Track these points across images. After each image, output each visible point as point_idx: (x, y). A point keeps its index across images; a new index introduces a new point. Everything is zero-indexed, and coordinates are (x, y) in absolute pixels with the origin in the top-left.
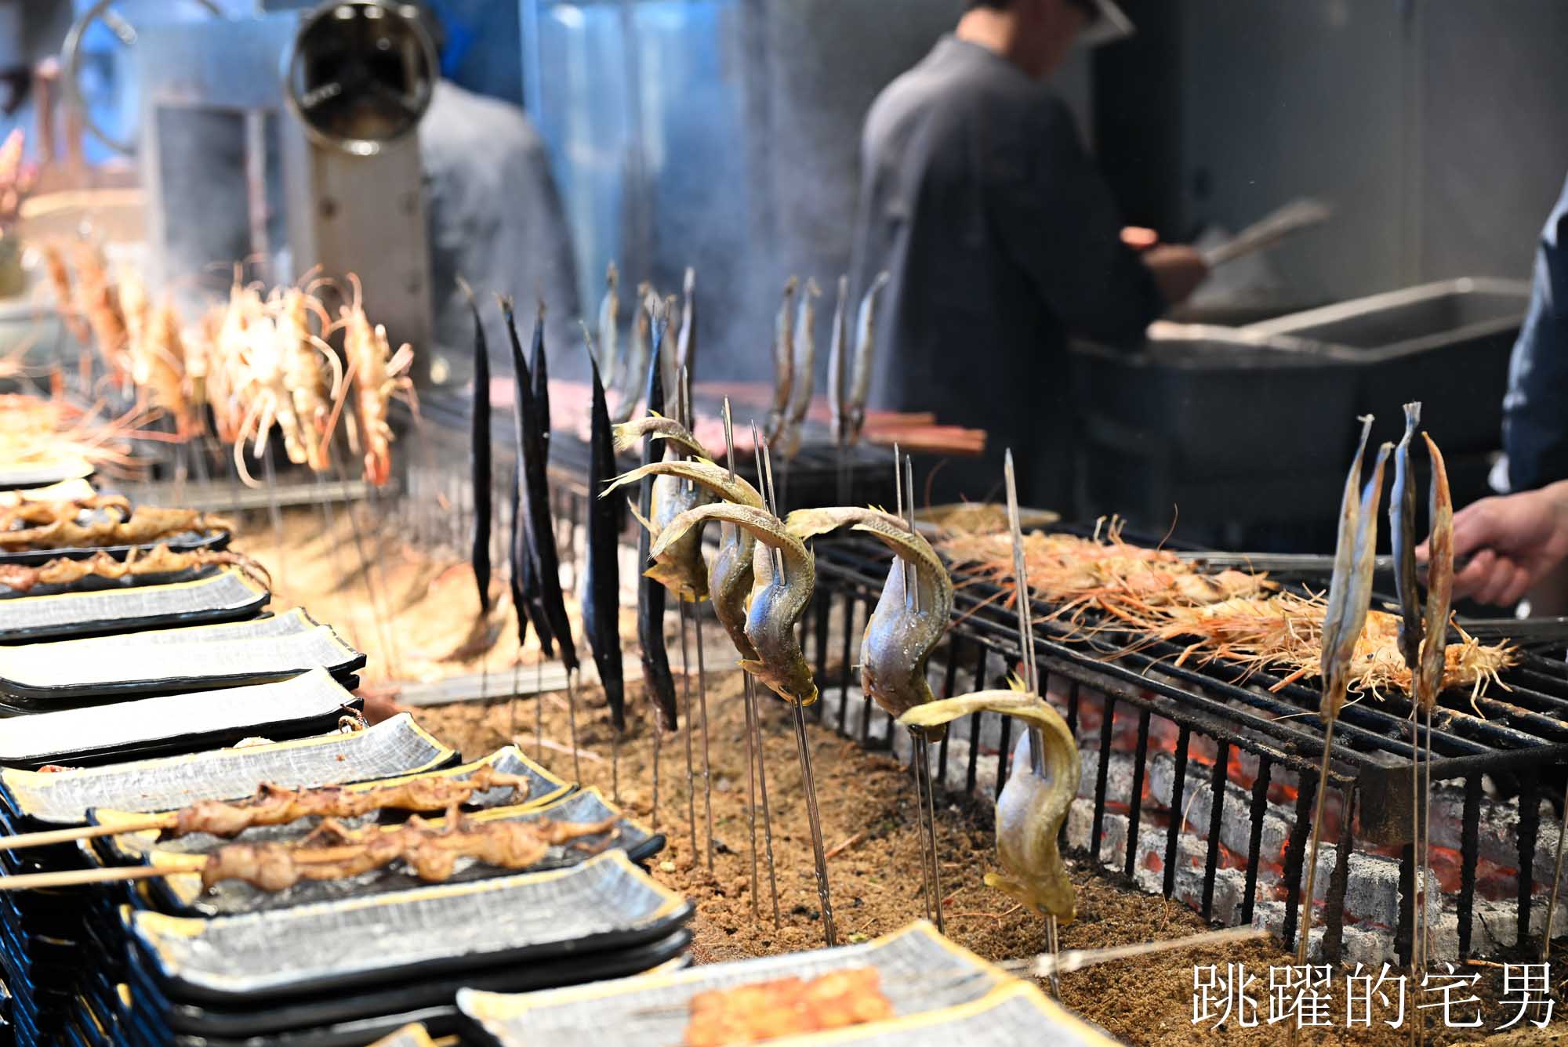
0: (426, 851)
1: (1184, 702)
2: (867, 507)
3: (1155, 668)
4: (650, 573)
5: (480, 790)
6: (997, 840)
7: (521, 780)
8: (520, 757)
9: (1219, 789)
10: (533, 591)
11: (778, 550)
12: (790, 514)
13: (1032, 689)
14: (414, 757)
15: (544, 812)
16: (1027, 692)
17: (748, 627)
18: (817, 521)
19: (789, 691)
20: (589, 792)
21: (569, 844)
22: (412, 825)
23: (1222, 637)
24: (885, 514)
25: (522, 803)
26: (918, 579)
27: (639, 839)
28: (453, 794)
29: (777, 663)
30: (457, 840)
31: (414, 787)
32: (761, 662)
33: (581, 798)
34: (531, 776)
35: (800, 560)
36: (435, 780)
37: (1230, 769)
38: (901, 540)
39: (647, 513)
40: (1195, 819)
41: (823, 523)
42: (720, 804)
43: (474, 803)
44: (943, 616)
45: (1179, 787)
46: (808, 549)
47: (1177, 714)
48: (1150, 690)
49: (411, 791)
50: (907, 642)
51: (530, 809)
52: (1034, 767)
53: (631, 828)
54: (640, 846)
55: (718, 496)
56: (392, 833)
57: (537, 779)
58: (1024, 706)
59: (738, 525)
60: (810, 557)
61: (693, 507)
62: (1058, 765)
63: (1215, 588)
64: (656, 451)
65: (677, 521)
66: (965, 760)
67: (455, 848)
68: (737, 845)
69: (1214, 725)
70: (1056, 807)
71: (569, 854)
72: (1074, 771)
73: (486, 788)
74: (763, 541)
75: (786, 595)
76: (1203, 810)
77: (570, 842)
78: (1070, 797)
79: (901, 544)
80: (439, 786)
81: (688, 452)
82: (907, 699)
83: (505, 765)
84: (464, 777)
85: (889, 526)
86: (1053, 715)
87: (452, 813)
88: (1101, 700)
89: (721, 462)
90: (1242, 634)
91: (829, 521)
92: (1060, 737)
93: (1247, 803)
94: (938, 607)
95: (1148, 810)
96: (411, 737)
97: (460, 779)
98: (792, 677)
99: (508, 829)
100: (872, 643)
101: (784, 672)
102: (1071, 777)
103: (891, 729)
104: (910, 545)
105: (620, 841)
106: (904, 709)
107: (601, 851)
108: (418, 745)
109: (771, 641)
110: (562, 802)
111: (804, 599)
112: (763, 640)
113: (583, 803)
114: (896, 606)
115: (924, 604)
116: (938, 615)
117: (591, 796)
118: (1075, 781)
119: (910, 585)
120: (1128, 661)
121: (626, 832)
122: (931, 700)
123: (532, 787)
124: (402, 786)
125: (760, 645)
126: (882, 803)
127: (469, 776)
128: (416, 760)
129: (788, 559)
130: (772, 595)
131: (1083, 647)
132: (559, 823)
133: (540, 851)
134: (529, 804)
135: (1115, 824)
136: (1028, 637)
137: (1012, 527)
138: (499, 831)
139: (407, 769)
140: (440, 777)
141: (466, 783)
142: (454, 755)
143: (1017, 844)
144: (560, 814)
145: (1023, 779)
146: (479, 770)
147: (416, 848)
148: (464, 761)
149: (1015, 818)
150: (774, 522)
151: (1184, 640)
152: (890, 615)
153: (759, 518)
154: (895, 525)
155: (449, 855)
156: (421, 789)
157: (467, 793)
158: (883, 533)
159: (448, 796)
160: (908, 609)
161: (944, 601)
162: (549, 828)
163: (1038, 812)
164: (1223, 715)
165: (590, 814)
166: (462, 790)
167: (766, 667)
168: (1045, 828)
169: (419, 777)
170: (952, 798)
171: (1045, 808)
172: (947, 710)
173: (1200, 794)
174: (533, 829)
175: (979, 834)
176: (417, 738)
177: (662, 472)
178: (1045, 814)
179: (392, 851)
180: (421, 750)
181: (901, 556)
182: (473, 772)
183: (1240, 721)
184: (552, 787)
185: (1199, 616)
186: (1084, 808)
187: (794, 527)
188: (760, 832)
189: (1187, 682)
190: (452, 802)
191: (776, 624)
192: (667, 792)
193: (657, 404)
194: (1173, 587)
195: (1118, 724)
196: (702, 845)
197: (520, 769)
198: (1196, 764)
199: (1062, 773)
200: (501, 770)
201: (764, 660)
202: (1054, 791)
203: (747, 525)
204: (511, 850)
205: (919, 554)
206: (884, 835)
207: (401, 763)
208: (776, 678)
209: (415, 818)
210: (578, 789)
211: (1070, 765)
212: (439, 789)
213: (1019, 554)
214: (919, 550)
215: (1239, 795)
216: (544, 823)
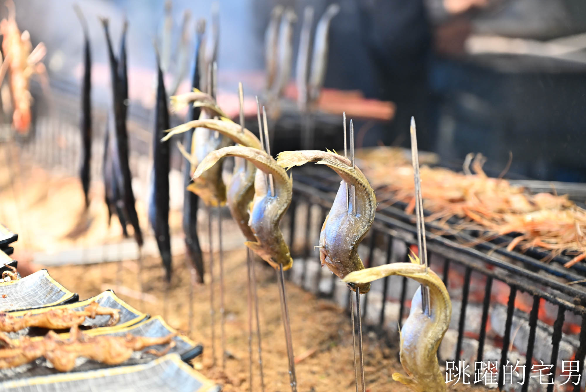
0: (58, 353)
1: (513, 273)
2: (326, 151)
3: (497, 251)
4: (191, 188)
5: (90, 317)
6: (400, 353)
7: (115, 312)
8: (114, 298)
9: (533, 325)
10: (117, 197)
11: (271, 176)
12: (280, 154)
13: (424, 262)
14: (49, 296)
15: (129, 331)
16: (420, 264)
17: (251, 222)
18: (296, 158)
19: (275, 261)
20: (156, 320)
21: (145, 350)
22: (50, 338)
23: (536, 233)
24: (336, 154)
25: (115, 325)
26: (356, 195)
27: (187, 348)
28: (74, 319)
29: (268, 243)
30: (77, 347)
31: (50, 315)
32: (259, 243)
33: (152, 323)
34: (121, 309)
35: (283, 182)
36: (63, 311)
37: (540, 314)
38: (346, 171)
39: (189, 151)
40: (518, 344)
41: (300, 160)
42: (230, 330)
43: (86, 325)
44: (370, 217)
45: (509, 324)
46: (289, 176)
47: (509, 280)
48: (492, 264)
49: (49, 317)
50: (348, 232)
51: (121, 328)
52: (424, 310)
53: (182, 342)
54: (187, 352)
55: (234, 142)
56: (38, 342)
57: (124, 311)
58: (419, 273)
59: (246, 160)
60: (290, 181)
61: (218, 148)
62: (439, 308)
63: (532, 204)
64: (195, 114)
65: (209, 157)
66: (379, 306)
67: (76, 351)
68: (239, 354)
69: (532, 288)
70: (436, 334)
71: (145, 356)
72: (448, 312)
73: (93, 315)
74: (262, 169)
75: (275, 202)
76: (523, 338)
77: (145, 349)
78: (445, 328)
79: (346, 173)
80: (65, 314)
81: (215, 114)
82: (348, 267)
83: (105, 302)
84: (80, 309)
85: (339, 162)
86: (436, 279)
87: (74, 330)
88: (463, 270)
89: (236, 120)
90: (549, 232)
91: (303, 158)
92: (440, 292)
93: (550, 334)
94: (368, 211)
95: (490, 338)
96: (47, 284)
97: (77, 310)
98: (277, 253)
99: (108, 340)
100: (327, 233)
101: (272, 250)
102: (446, 316)
103: (334, 287)
104: (351, 174)
105: (175, 349)
106: (346, 273)
107: (164, 355)
108: (52, 289)
109: (265, 231)
110: (140, 325)
111: (286, 206)
112: (260, 230)
113: (153, 326)
114: (342, 210)
115: (359, 210)
116: (368, 217)
117: (158, 322)
118: (448, 318)
119: (351, 198)
120: (479, 247)
121: (179, 344)
122: (362, 268)
123: (121, 316)
124: (43, 313)
125: (258, 233)
126: (328, 331)
127: (83, 309)
128: (50, 298)
129: (276, 181)
130: (266, 202)
131: (451, 237)
132: (138, 337)
133: (128, 354)
134: (120, 326)
135: (470, 346)
136: (422, 232)
137: (414, 164)
138: (102, 341)
139: (46, 304)
140: (66, 309)
141: (81, 313)
142: (74, 295)
143: (413, 355)
144: (138, 332)
145: (417, 316)
146: (90, 304)
147: (53, 351)
148: (80, 300)
149: (412, 340)
150: (268, 158)
151: (514, 235)
152: (338, 216)
153: (259, 156)
154: (343, 162)
155: (72, 356)
156: (55, 315)
157: (82, 318)
158: (336, 166)
159: (71, 320)
160: (349, 213)
161: (371, 208)
162: (133, 340)
163: (425, 337)
164: (536, 281)
165: (157, 332)
166: (79, 317)
167: (262, 246)
168: (430, 346)
169: (53, 308)
170: (370, 328)
171: (430, 334)
172: (373, 274)
173: (522, 328)
174: (123, 341)
175: (387, 351)
176: (51, 285)
177: (200, 126)
178: (430, 338)
179: (38, 353)
180: (54, 292)
181: (346, 181)
182: (85, 306)
183: (546, 284)
184: (133, 316)
185: (523, 221)
186: (452, 336)
187: (282, 162)
188: (255, 348)
189: (514, 259)
190: (74, 325)
191: (268, 221)
192: (197, 321)
193: (196, 84)
194: (507, 202)
195: (473, 285)
196: (219, 354)
197: (114, 305)
198: (519, 310)
199: (441, 313)
200: (102, 305)
201: (261, 241)
202: (436, 324)
203: (252, 160)
204: (110, 353)
205: (357, 180)
206: (329, 349)
207: (41, 300)
208: (268, 253)
209: (51, 333)
210: (150, 318)
211: (446, 308)
212: (66, 316)
213: (418, 182)
214: (357, 177)
215: (545, 330)
216: (129, 337)
